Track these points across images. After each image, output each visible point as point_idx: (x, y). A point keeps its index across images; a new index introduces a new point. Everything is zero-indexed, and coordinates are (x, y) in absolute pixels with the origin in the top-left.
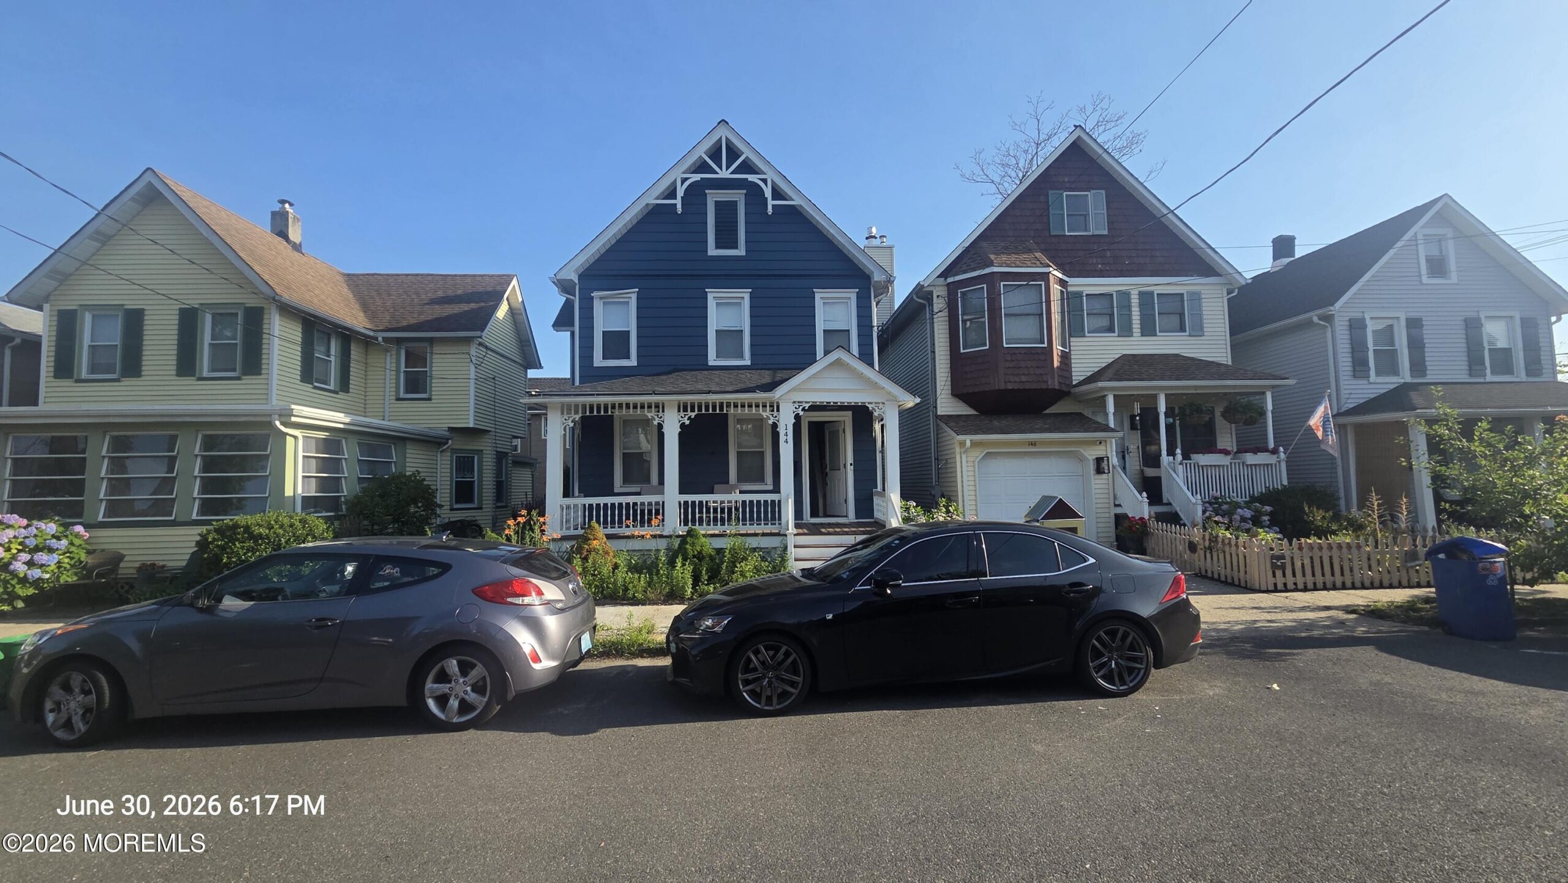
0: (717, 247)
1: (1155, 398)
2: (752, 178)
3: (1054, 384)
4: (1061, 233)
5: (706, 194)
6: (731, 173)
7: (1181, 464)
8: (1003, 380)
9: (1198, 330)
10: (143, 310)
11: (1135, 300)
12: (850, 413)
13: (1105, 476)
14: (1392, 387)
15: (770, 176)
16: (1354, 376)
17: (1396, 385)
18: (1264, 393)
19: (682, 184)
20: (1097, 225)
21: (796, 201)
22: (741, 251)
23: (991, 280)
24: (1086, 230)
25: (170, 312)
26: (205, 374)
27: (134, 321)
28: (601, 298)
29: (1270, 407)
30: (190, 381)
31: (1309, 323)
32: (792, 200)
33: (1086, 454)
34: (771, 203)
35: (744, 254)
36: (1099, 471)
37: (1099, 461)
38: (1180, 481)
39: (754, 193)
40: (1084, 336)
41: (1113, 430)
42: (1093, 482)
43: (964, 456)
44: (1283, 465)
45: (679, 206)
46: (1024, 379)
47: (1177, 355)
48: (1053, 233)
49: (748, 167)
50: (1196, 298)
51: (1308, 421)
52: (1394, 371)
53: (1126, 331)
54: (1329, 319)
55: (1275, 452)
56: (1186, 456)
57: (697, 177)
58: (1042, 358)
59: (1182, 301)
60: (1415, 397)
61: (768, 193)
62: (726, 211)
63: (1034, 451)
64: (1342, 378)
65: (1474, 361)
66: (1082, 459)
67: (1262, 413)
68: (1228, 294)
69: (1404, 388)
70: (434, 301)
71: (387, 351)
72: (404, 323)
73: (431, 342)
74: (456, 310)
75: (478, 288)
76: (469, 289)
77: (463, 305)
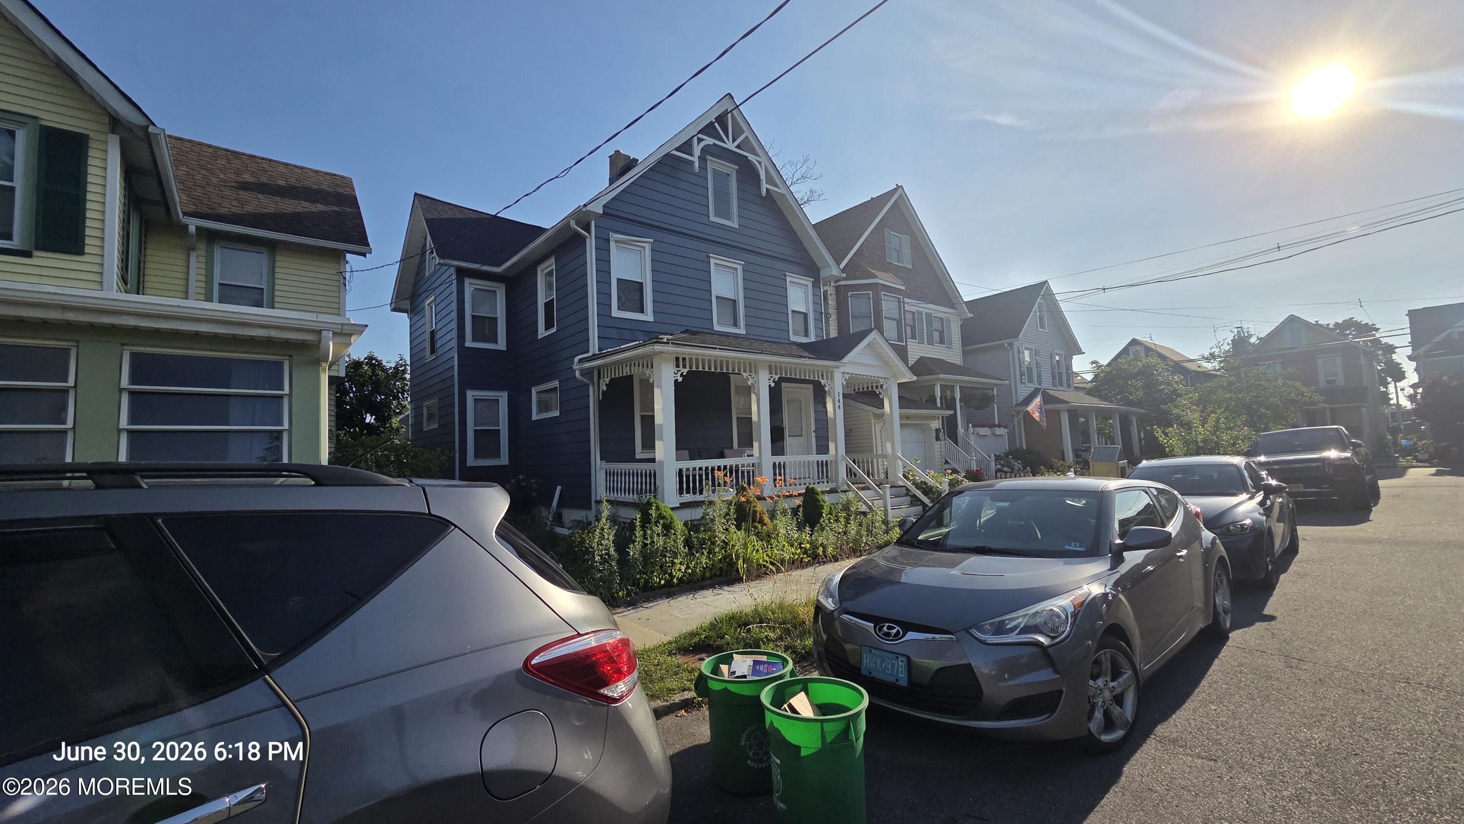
0: (716, 214)
2: (750, 157)
4: (891, 261)
6: (736, 147)
9: (951, 345)
11: (924, 318)
12: (812, 386)
13: (942, 442)
14: (1033, 390)
15: (765, 161)
18: (993, 388)
19: (697, 144)
20: (908, 262)
21: (782, 190)
22: (734, 224)
23: (876, 288)
24: (901, 263)
28: (616, 241)
31: (1003, 346)
32: (779, 188)
33: (930, 425)
34: (764, 186)
35: (736, 227)
36: (938, 438)
37: (937, 431)
39: (752, 172)
41: (940, 408)
45: (696, 163)
49: (745, 145)
50: (947, 321)
57: (709, 140)
59: (943, 324)
61: (762, 177)
62: (722, 184)
63: (906, 423)
66: (929, 429)
67: (992, 402)
68: (962, 321)
70: (245, 186)
71: (192, 248)
72: (223, 211)
73: (272, 246)
74: (299, 209)
75: (307, 183)
76: (293, 181)
77: (306, 204)
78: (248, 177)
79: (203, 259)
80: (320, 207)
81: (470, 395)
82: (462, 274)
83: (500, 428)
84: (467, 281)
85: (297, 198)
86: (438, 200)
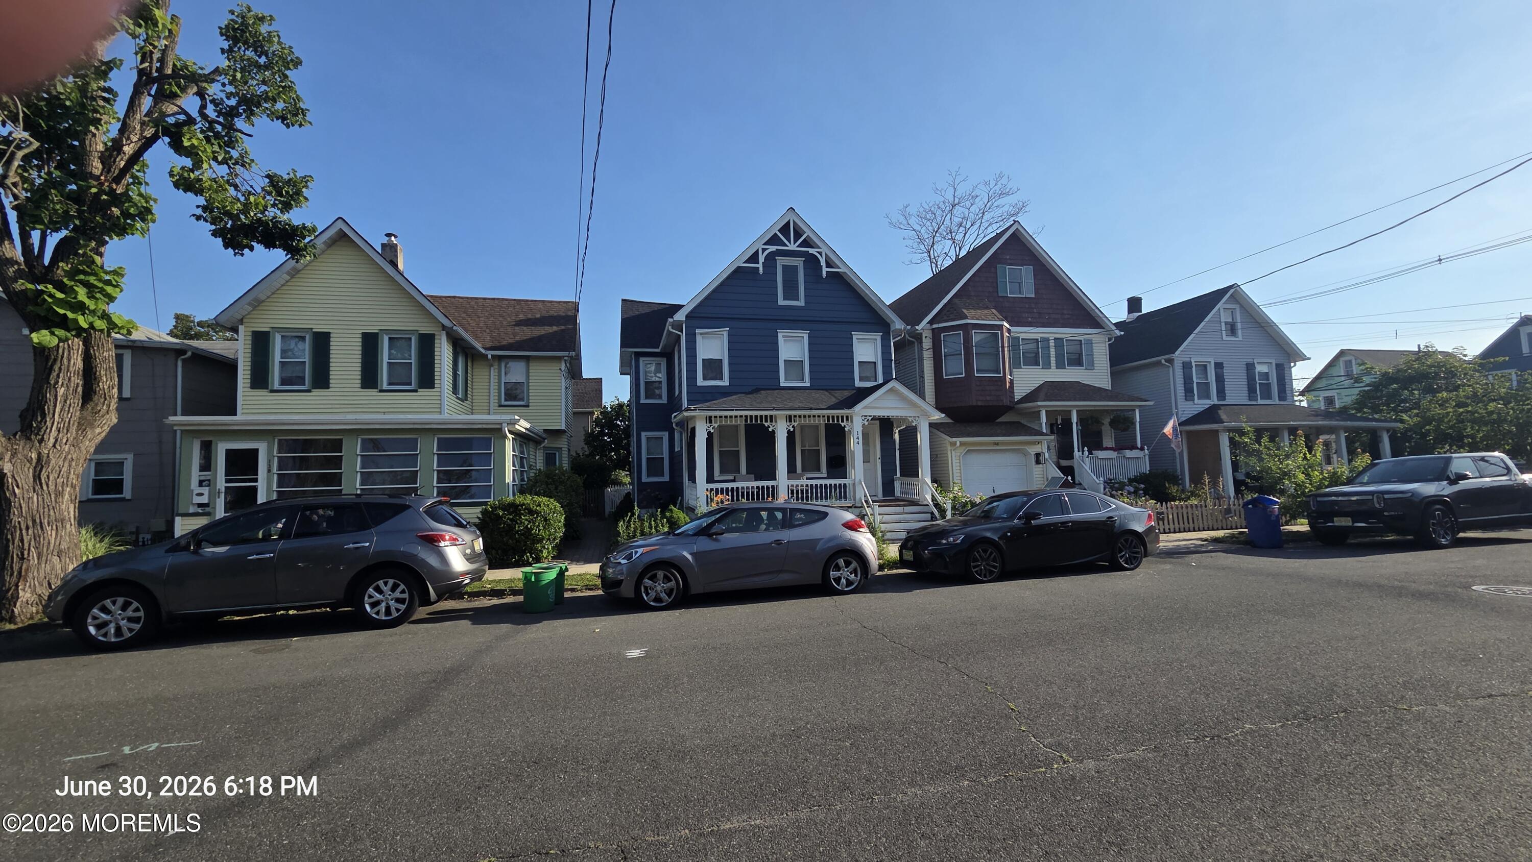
0: (784, 299)
1: (1070, 412)
2: (811, 251)
3: (1006, 402)
4: (1005, 295)
5: (776, 260)
6: (797, 247)
7: (1088, 457)
8: (976, 399)
9: (1091, 366)
10: (329, 333)
11: (1052, 343)
12: (879, 422)
13: (1041, 466)
14: (1207, 407)
15: (824, 250)
16: (1186, 399)
17: (1208, 406)
18: (1134, 410)
19: (763, 253)
20: (1029, 291)
21: (842, 270)
22: (801, 303)
23: (966, 328)
24: (1020, 293)
25: (354, 336)
26: (385, 387)
27: (322, 342)
28: (701, 334)
29: (1138, 420)
30: (373, 392)
31: (1159, 363)
32: (839, 268)
33: (1030, 450)
34: (825, 270)
35: (804, 305)
36: (1038, 462)
37: (1038, 455)
38: (1087, 467)
39: (812, 262)
40: (1021, 368)
41: (1045, 434)
42: (1034, 470)
43: (953, 452)
44: (1147, 457)
45: (761, 269)
46: (988, 398)
47: (1079, 382)
48: (1000, 295)
49: (807, 243)
50: (1089, 342)
51: (1163, 428)
52: (1208, 397)
53: (1047, 366)
54: (1170, 361)
55: (1142, 449)
56: (1090, 453)
57: (772, 248)
58: (999, 383)
59: (1081, 344)
60: (1223, 415)
61: (823, 263)
62: (790, 272)
63: (996, 449)
64: (1179, 401)
65: (1251, 390)
66: (1025, 454)
67: (1134, 424)
68: (1109, 341)
69: (1213, 409)
70: (519, 323)
71: (491, 366)
72: (504, 343)
73: (527, 359)
74: (543, 332)
75: (552, 313)
76: (545, 314)
77: (547, 328)
78: (521, 317)
79: (496, 370)
80: (555, 328)
81: (643, 434)
82: (638, 355)
83: (664, 456)
84: (641, 359)
85: (544, 325)
86: (635, 301)
